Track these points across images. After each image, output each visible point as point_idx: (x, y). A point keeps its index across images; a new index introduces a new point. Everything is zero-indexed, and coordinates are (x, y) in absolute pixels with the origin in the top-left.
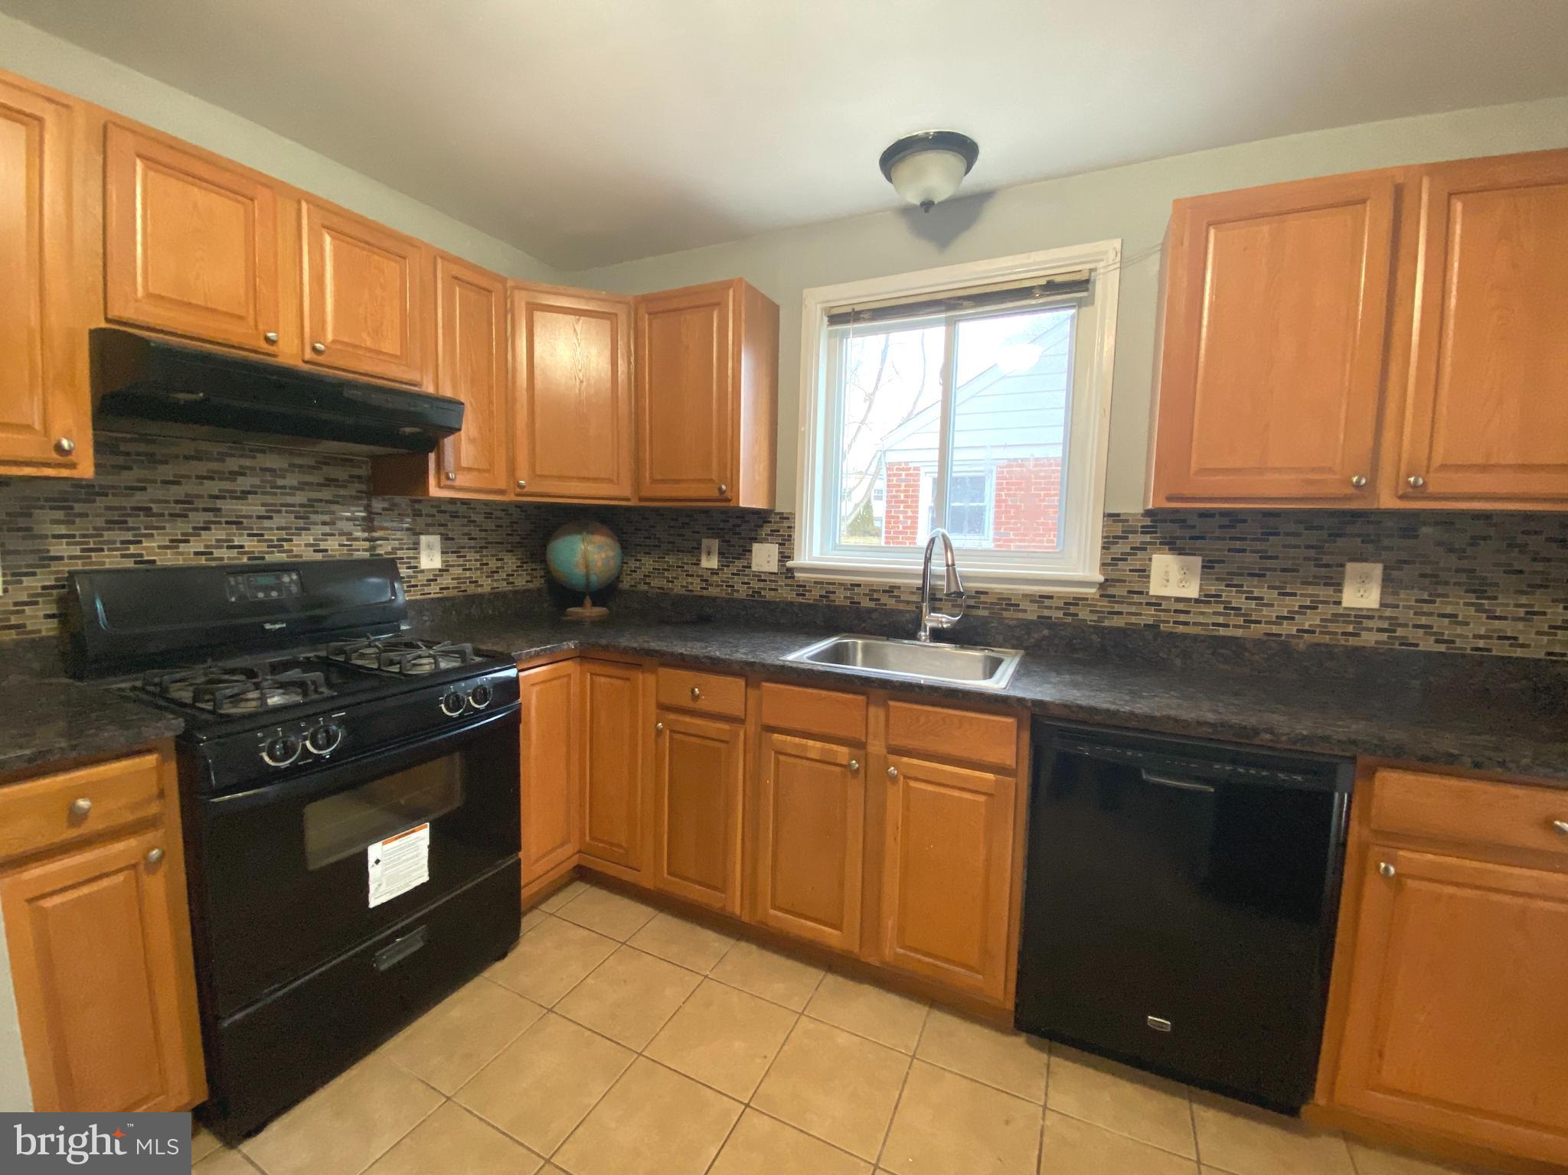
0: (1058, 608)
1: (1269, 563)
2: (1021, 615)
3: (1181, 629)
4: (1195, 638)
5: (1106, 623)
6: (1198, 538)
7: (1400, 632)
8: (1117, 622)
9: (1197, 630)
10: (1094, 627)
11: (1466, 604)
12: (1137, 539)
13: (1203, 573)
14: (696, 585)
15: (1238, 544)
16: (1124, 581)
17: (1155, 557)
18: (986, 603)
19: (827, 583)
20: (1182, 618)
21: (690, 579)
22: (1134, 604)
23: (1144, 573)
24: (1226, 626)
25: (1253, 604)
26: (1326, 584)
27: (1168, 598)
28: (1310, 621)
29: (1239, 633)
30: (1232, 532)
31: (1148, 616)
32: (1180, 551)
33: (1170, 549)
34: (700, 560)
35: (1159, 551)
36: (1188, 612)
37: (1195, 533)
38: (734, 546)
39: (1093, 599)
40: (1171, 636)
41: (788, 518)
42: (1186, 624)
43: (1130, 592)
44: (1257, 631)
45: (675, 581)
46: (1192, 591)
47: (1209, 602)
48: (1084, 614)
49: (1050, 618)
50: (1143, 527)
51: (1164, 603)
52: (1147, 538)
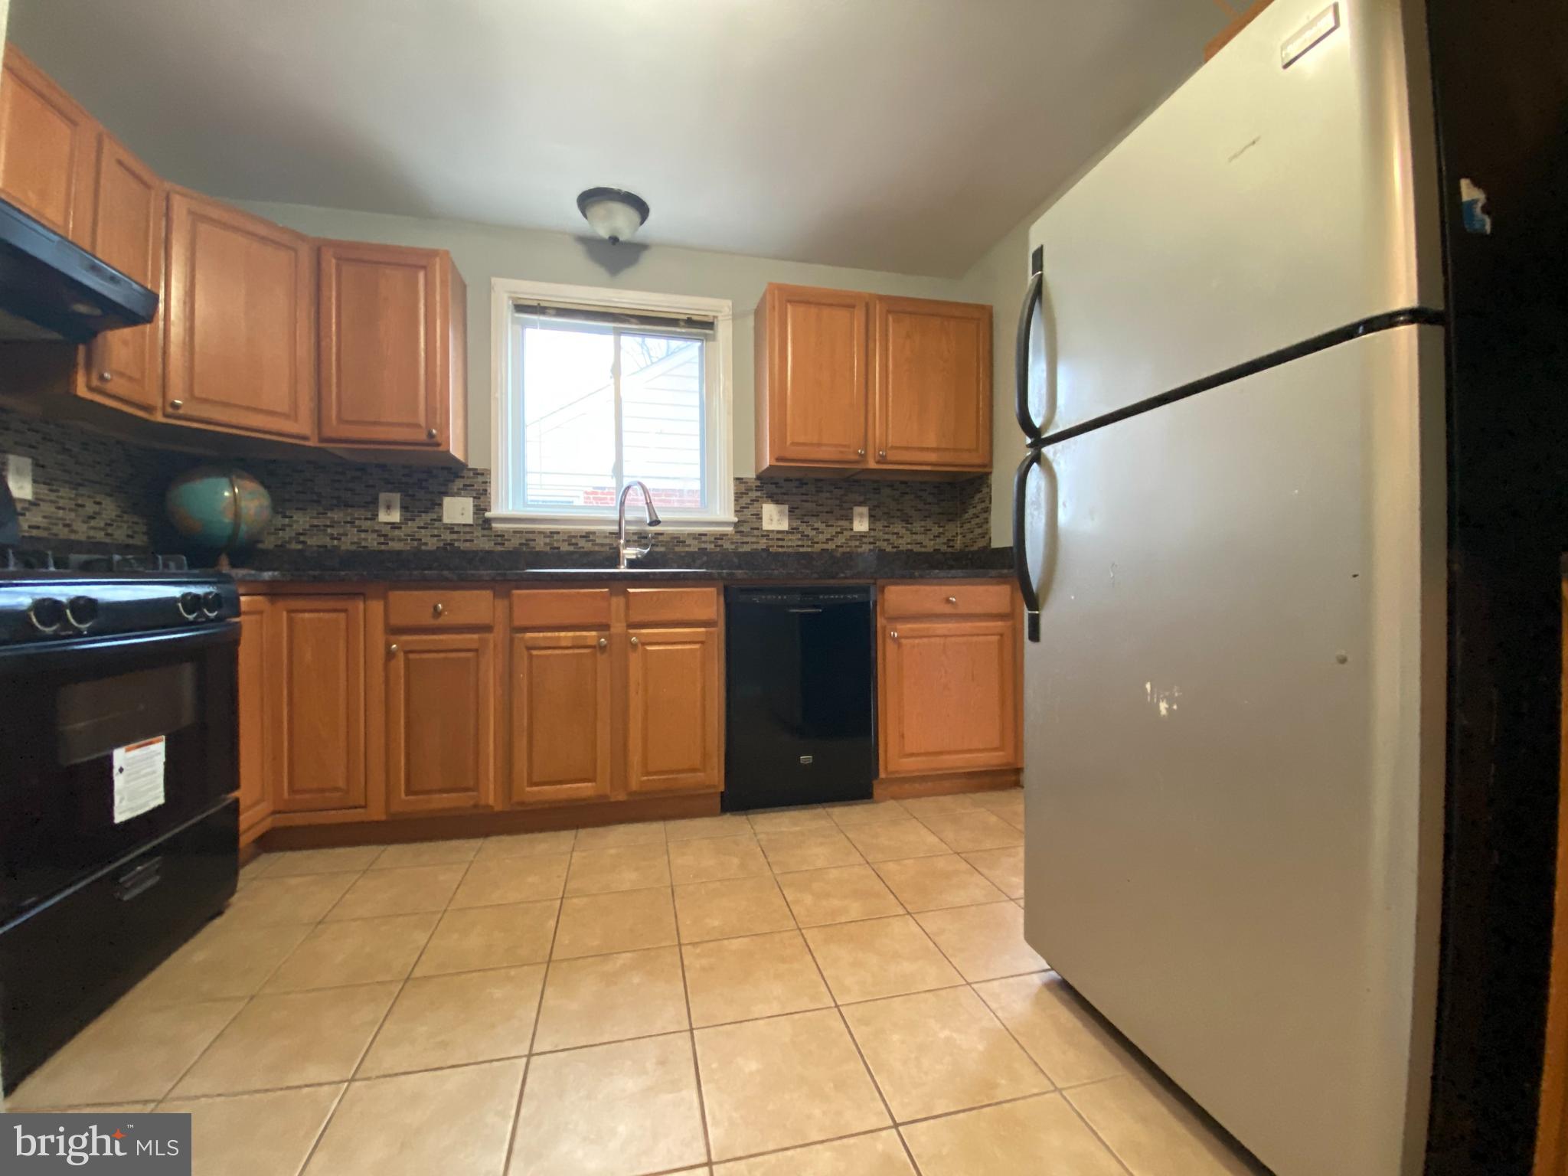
0: (711, 542)
1: (820, 509)
2: (687, 549)
3: (780, 550)
4: (789, 555)
5: (740, 550)
6: (784, 494)
7: (878, 544)
8: (746, 548)
9: (790, 550)
10: (734, 552)
11: (902, 527)
12: (754, 494)
13: (789, 516)
14: (372, 542)
15: (804, 497)
16: (748, 522)
17: (764, 506)
18: (662, 541)
19: (527, 532)
20: (780, 543)
21: (363, 535)
22: (754, 536)
23: (758, 516)
24: (803, 546)
25: (814, 532)
26: (846, 520)
27: (773, 531)
28: (840, 540)
29: (809, 550)
30: (803, 490)
31: (763, 544)
32: (777, 502)
33: (772, 501)
34: (377, 515)
35: (765, 502)
36: (783, 540)
37: (783, 491)
38: (420, 500)
39: (731, 535)
40: (777, 554)
41: (482, 474)
42: (782, 547)
43: (752, 529)
44: (818, 548)
45: (343, 538)
46: (784, 526)
47: (793, 533)
48: (728, 546)
49: (706, 549)
50: (756, 487)
51: (771, 534)
52: (759, 494)
